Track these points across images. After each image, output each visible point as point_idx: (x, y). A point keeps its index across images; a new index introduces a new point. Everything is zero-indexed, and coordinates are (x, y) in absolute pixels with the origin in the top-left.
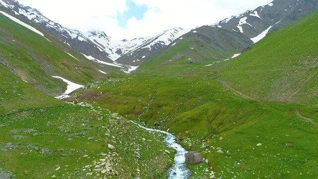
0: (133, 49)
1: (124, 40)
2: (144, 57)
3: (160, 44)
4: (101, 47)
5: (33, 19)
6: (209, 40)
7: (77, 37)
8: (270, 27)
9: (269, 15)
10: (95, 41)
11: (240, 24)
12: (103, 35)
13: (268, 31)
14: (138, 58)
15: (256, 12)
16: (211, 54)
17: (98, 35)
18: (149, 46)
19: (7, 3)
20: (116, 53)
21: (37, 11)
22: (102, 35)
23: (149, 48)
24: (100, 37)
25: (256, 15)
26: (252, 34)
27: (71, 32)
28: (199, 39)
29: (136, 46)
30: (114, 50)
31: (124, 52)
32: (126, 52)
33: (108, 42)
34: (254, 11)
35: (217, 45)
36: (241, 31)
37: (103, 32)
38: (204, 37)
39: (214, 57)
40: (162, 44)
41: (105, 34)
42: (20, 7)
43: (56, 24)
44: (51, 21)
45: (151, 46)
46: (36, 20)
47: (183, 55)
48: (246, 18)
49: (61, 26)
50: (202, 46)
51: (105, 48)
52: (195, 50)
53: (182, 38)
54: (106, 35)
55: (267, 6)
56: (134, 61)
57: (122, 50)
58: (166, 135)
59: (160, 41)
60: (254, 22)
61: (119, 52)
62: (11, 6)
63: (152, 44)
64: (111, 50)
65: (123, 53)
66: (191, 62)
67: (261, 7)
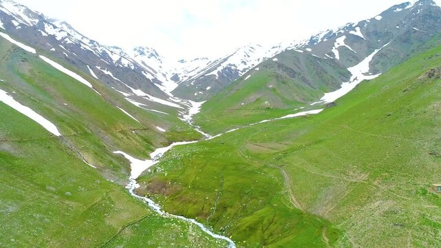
0: (194, 75)
1: (182, 61)
2: (208, 88)
3: (230, 69)
4: (151, 71)
5: (63, 39)
6: (292, 73)
7: (120, 59)
8: (376, 51)
9: (376, 33)
10: (143, 63)
11: (337, 46)
12: (154, 55)
13: (373, 58)
14: (202, 90)
15: (358, 29)
16: (295, 95)
17: (148, 54)
18: (215, 72)
19: (29, 17)
20: (172, 79)
21: (66, 24)
22: (152, 55)
23: (215, 75)
24: (149, 58)
25: (358, 33)
26: (351, 61)
27: (112, 52)
28: (280, 72)
29: (198, 70)
30: (169, 76)
31: (183, 79)
32: (185, 79)
33: (160, 64)
34: (356, 26)
35: (304, 80)
36: (337, 57)
37: (154, 50)
38: (286, 69)
39: (297, 98)
40: (233, 67)
41: (156, 53)
42: (46, 22)
43: (92, 42)
44: (85, 37)
45: (219, 72)
46: (67, 39)
47: (258, 96)
48: (344, 37)
49: (98, 44)
50: (284, 83)
51: (156, 72)
52: (274, 89)
53: (258, 69)
54: (157, 55)
55: (373, 20)
56: (196, 94)
57: (179, 76)
58: (228, 243)
59: (230, 64)
60: (355, 44)
61: (175, 78)
62: (34, 20)
63: (220, 69)
64: (164, 75)
65: (180, 79)
66: (269, 108)
67: (365, 21)
